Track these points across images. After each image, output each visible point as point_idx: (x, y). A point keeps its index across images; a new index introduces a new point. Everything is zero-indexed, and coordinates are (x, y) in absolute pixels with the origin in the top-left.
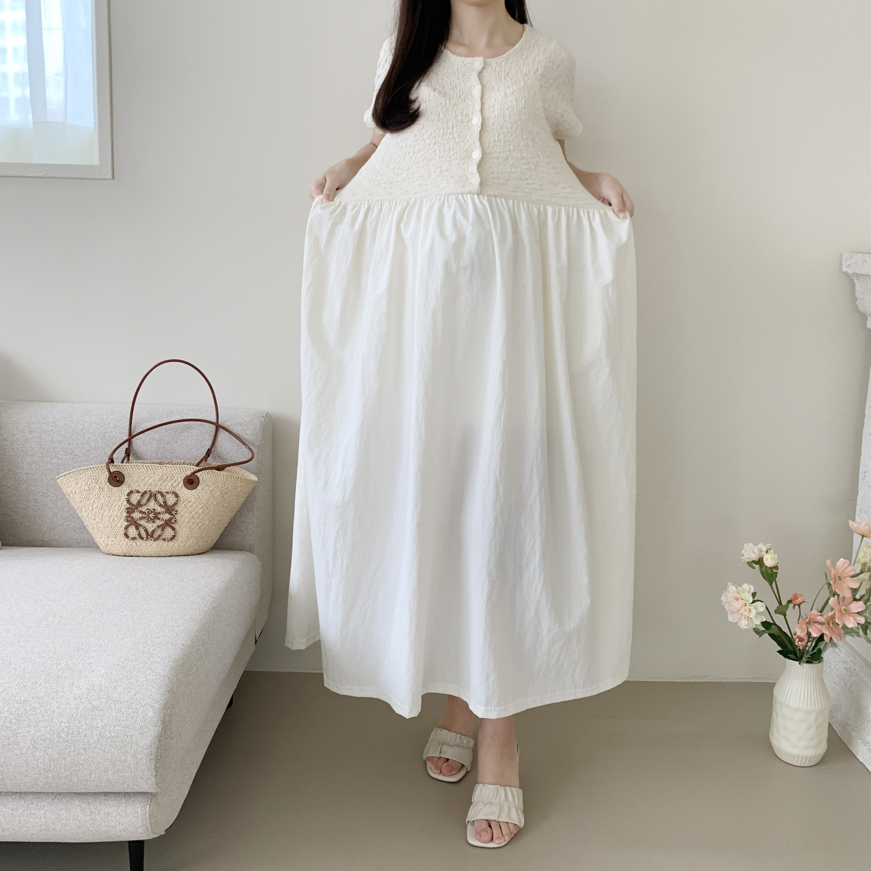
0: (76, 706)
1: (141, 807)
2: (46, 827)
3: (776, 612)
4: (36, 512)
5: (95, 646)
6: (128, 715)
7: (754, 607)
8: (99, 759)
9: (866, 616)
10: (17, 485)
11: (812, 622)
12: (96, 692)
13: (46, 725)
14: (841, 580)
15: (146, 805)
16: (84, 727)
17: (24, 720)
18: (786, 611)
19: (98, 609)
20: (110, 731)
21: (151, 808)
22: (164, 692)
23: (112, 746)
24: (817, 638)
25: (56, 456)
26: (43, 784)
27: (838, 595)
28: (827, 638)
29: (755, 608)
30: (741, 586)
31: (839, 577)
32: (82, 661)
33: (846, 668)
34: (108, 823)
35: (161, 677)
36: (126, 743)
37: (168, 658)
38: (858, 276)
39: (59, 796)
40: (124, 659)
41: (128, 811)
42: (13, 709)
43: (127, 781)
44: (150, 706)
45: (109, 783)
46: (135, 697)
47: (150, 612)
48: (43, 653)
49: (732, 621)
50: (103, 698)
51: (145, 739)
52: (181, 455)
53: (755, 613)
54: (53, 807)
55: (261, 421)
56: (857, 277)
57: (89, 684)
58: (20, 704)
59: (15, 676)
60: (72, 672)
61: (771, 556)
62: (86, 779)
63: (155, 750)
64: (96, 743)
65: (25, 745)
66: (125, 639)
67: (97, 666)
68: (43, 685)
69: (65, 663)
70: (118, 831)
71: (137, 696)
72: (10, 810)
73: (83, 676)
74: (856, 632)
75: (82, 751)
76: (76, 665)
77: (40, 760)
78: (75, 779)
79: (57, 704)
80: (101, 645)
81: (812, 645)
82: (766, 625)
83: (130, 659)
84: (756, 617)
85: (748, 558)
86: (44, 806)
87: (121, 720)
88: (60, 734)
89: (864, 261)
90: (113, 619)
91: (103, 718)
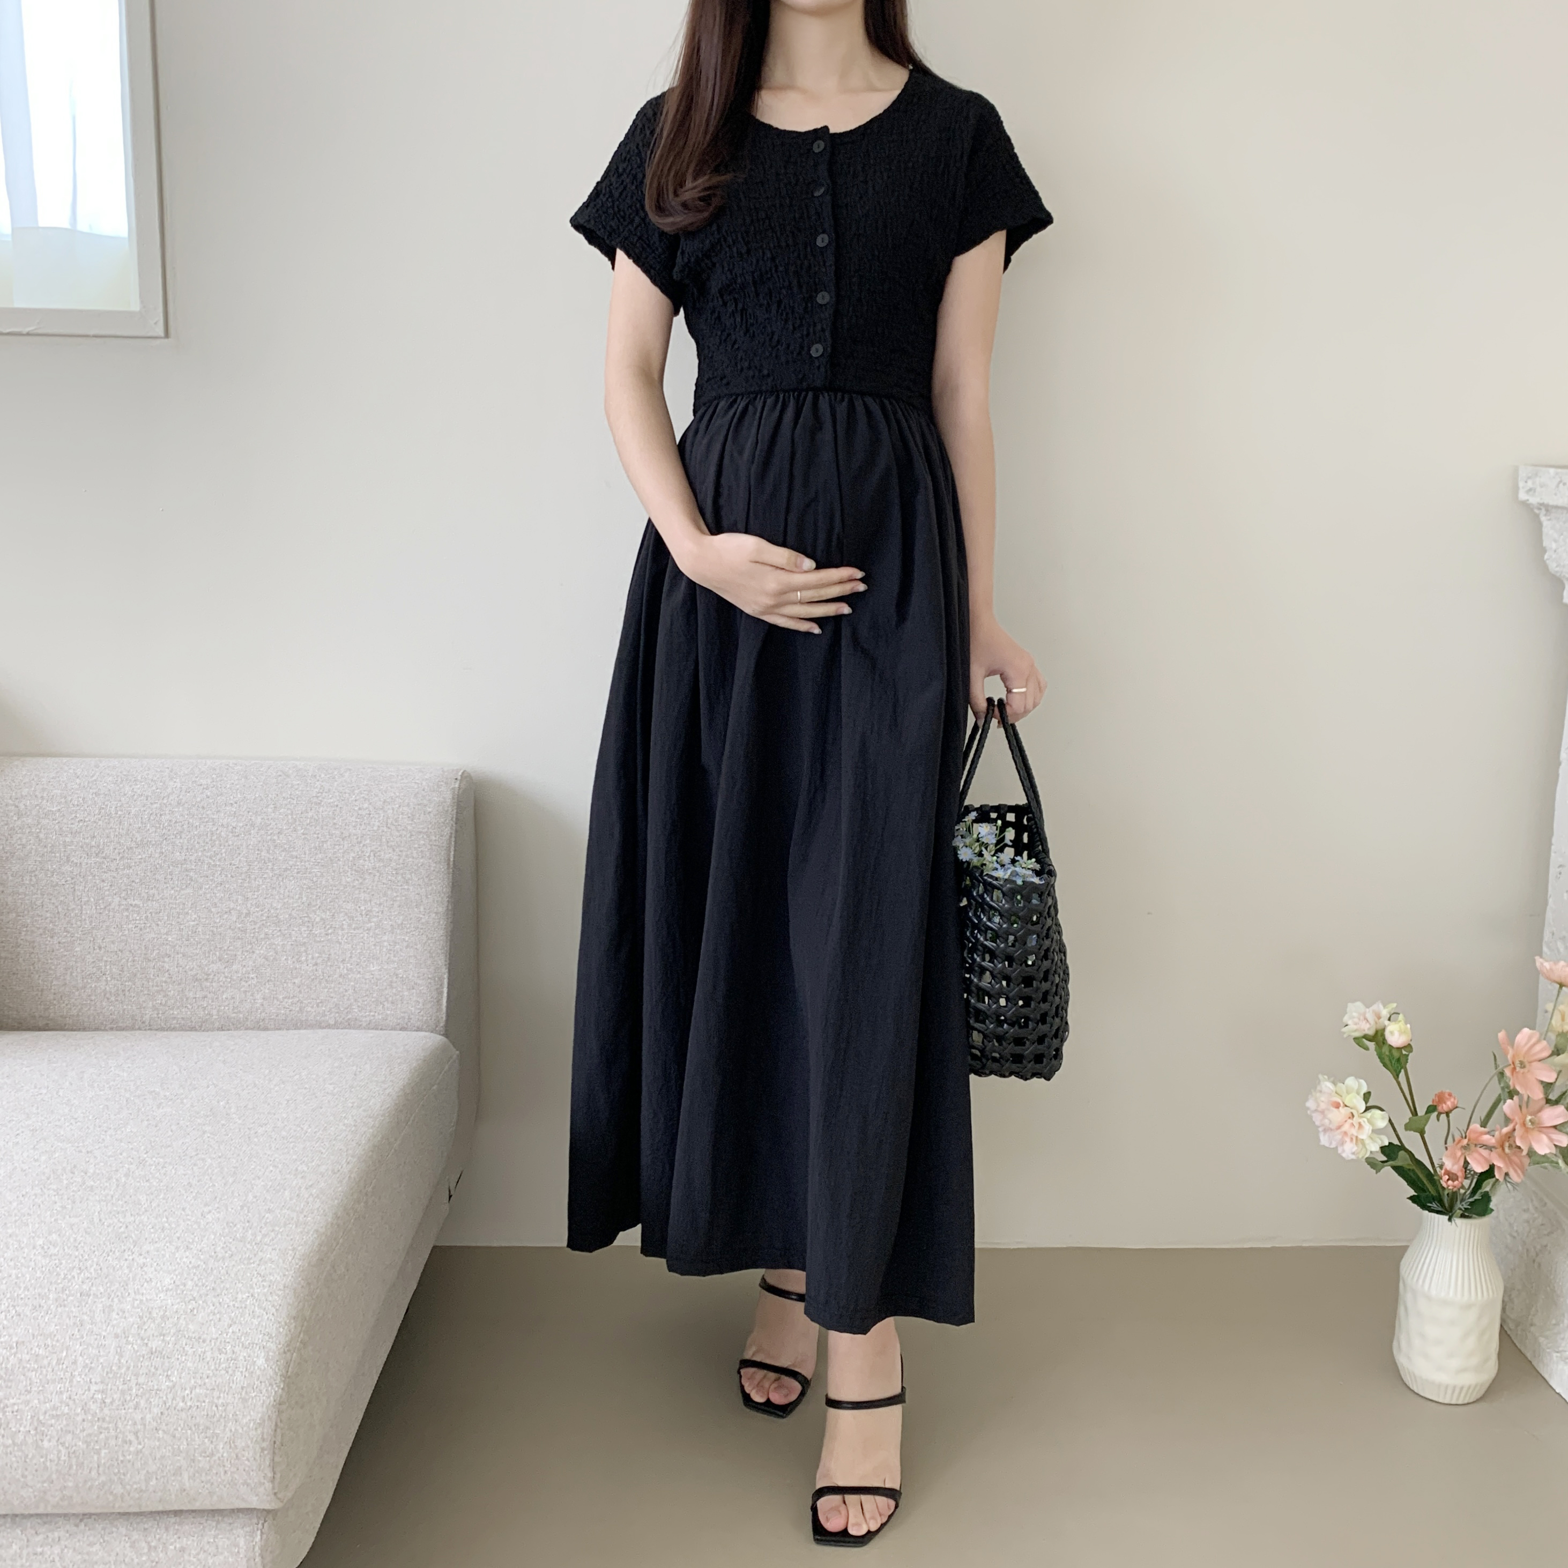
0: (119, 1350)
1: (246, 1535)
3: (1408, 1127)
4: (33, 965)
5: (152, 1230)
6: (217, 1366)
7: (1367, 1119)
8: (164, 1450)
11: (1472, 1147)
12: (157, 1322)
13: (60, 1388)
14: (1524, 1067)
15: (254, 1530)
16: (134, 1391)
17: (19, 1381)
18: (1425, 1125)
19: (156, 1156)
20: (184, 1397)
21: (265, 1536)
22: (286, 1319)
23: (188, 1425)
24: (1480, 1174)
25: (68, 861)
26: (56, 1500)
27: (1520, 1095)
28: (1499, 1174)
29: (1369, 1121)
30: (1342, 1081)
31: (1521, 1063)
32: (128, 1262)
33: (1527, 1221)
34: (182, 1565)
35: (280, 1290)
36: (215, 1419)
37: (290, 1252)
38: (1548, 508)
39: (88, 1520)
40: (208, 1256)
41: (220, 1544)
43: (217, 1489)
44: (260, 1347)
45: (184, 1494)
46: (231, 1331)
47: (255, 1160)
48: (51, 1247)
49: (1327, 1145)
50: (169, 1333)
51: (252, 1412)
52: (305, 854)
53: (1370, 1131)
54: (76, 1540)
55: (453, 789)
56: (1547, 510)
57: (142, 1306)
60: (108, 1285)
61: (1400, 1027)
62: (140, 1488)
63: (270, 1430)
64: (158, 1420)
65: (22, 1429)
66: (209, 1216)
67: (156, 1270)
68: (54, 1310)
69: (94, 1266)
71: (234, 1328)
73: (130, 1291)
74: (1552, 1162)
75: (131, 1437)
76: (115, 1270)
77: (51, 1457)
78: (119, 1490)
79: (81, 1348)
80: (163, 1229)
81: (1470, 1185)
82: (1390, 1151)
83: (220, 1255)
84: (1372, 1138)
85: (1356, 1031)
86: (59, 1538)
87: (205, 1376)
88: (88, 1406)
89: (1560, 482)
90: (185, 1175)
91: (169, 1373)
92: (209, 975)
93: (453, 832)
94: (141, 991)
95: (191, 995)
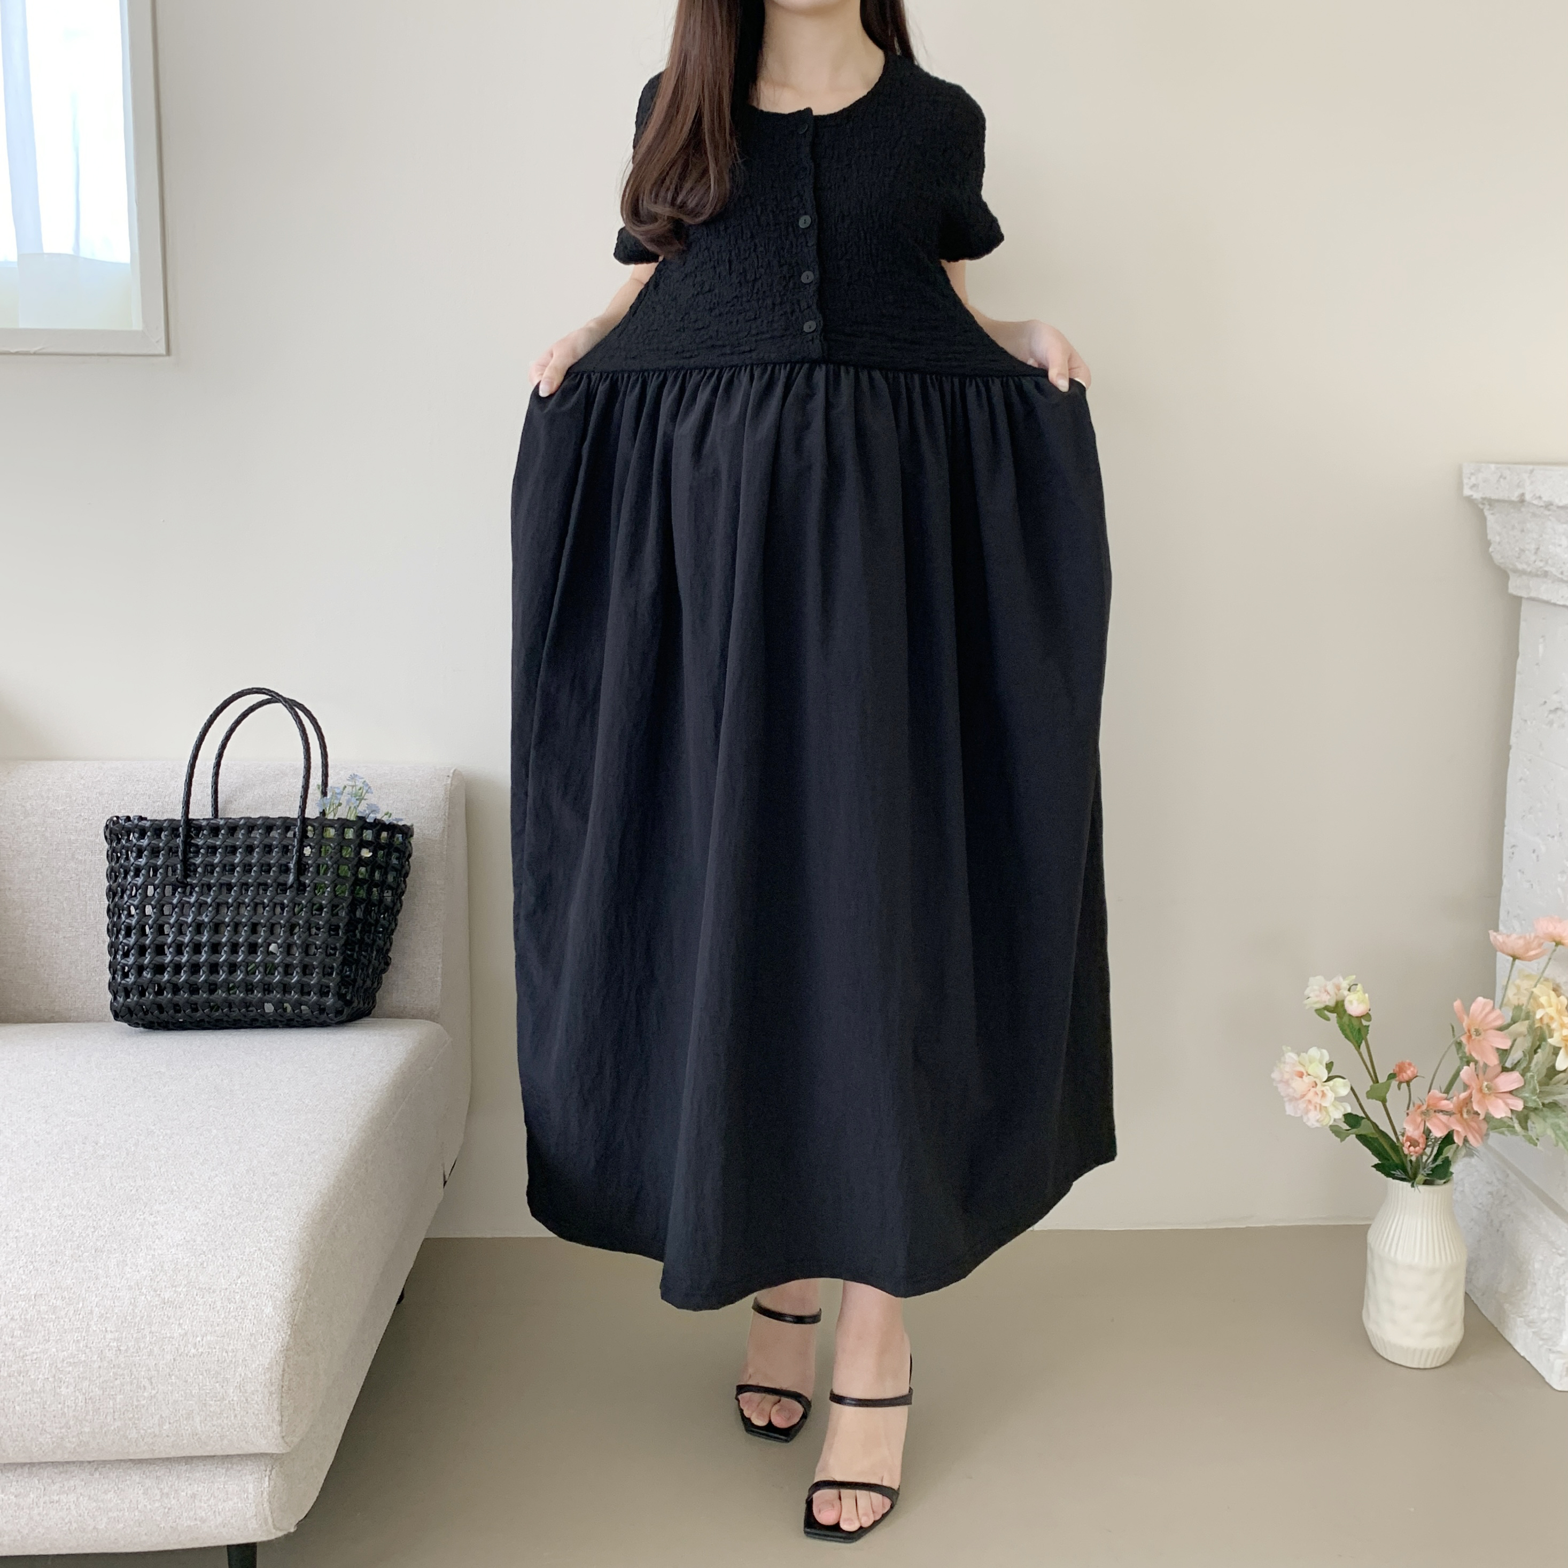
0: (133, 1301)
1: (254, 1482)
2: (80, 1524)
3: (1370, 1095)
4: (39, 959)
5: (162, 1193)
6: (227, 1314)
7: (1331, 1088)
8: (177, 1395)
9: (1525, 1097)
11: (1432, 1112)
12: (168, 1275)
13: (77, 1337)
14: (1480, 1034)
15: (262, 1477)
16: (148, 1339)
17: (38, 1331)
18: (1387, 1093)
19: (164, 1127)
20: (195, 1344)
21: (272, 1483)
22: (292, 1271)
23: (199, 1371)
24: (1441, 1140)
26: (73, 1446)
27: (1476, 1062)
28: (1459, 1139)
29: (1332, 1090)
30: (1305, 1052)
31: (1477, 1031)
32: (139, 1221)
33: (1491, 1193)
34: (194, 1512)
35: (286, 1244)
36: (226, 1365)
37: (295, 1211)
38: (1491, 502)
39: (102, 1467)
40: (216, 1215)
41: (230, 1490)
42: (15, 1312)
43: (228, 1433)
44: (267, 1297)
45: (196, 1438)
46: (239, 1282)
47: (258, 1130)
48: (65, 1209)
49: (1293, 1114)
50: (180, 1285)
51: (261, 1357)
53: (1333, 1100)
54: (91, 1488)
55: (446, 785)
56: (1490, 505)
57: (154, 1260)
58: (29, 1301)
59: (16, 1251)
60: (121, 1242)
61: (1358, 996)
62: (154, 1432)
63: (278, 1375)
64: (171, 1366)
65: (40, 1376)
66: (216, 1179)
67: (166, 1228)
68: (70, 1265)
69: (108, 1225)
70: (213, 1527)
71: (244, 1279)
72: (13, 1497)
73: (142, 1247)
74: (1509, 1126)
75: (145, 1382)
76: (128, 1229)
77: (68, 1403)
78: (133, 1434)
79: (97, 1300)
80: (172, 1192)
81: (1432, 1151)
82: (1352, 1120)
83: (228, 1214)
84: (1334, 1106)
85: (1316, 1003)
86: (75, 1486)
87: (215, 1324)
88: (104, 1354)
89: (1501, 477)
90: (192, 1144)
91: (181, 1321)
93: (446, 825)
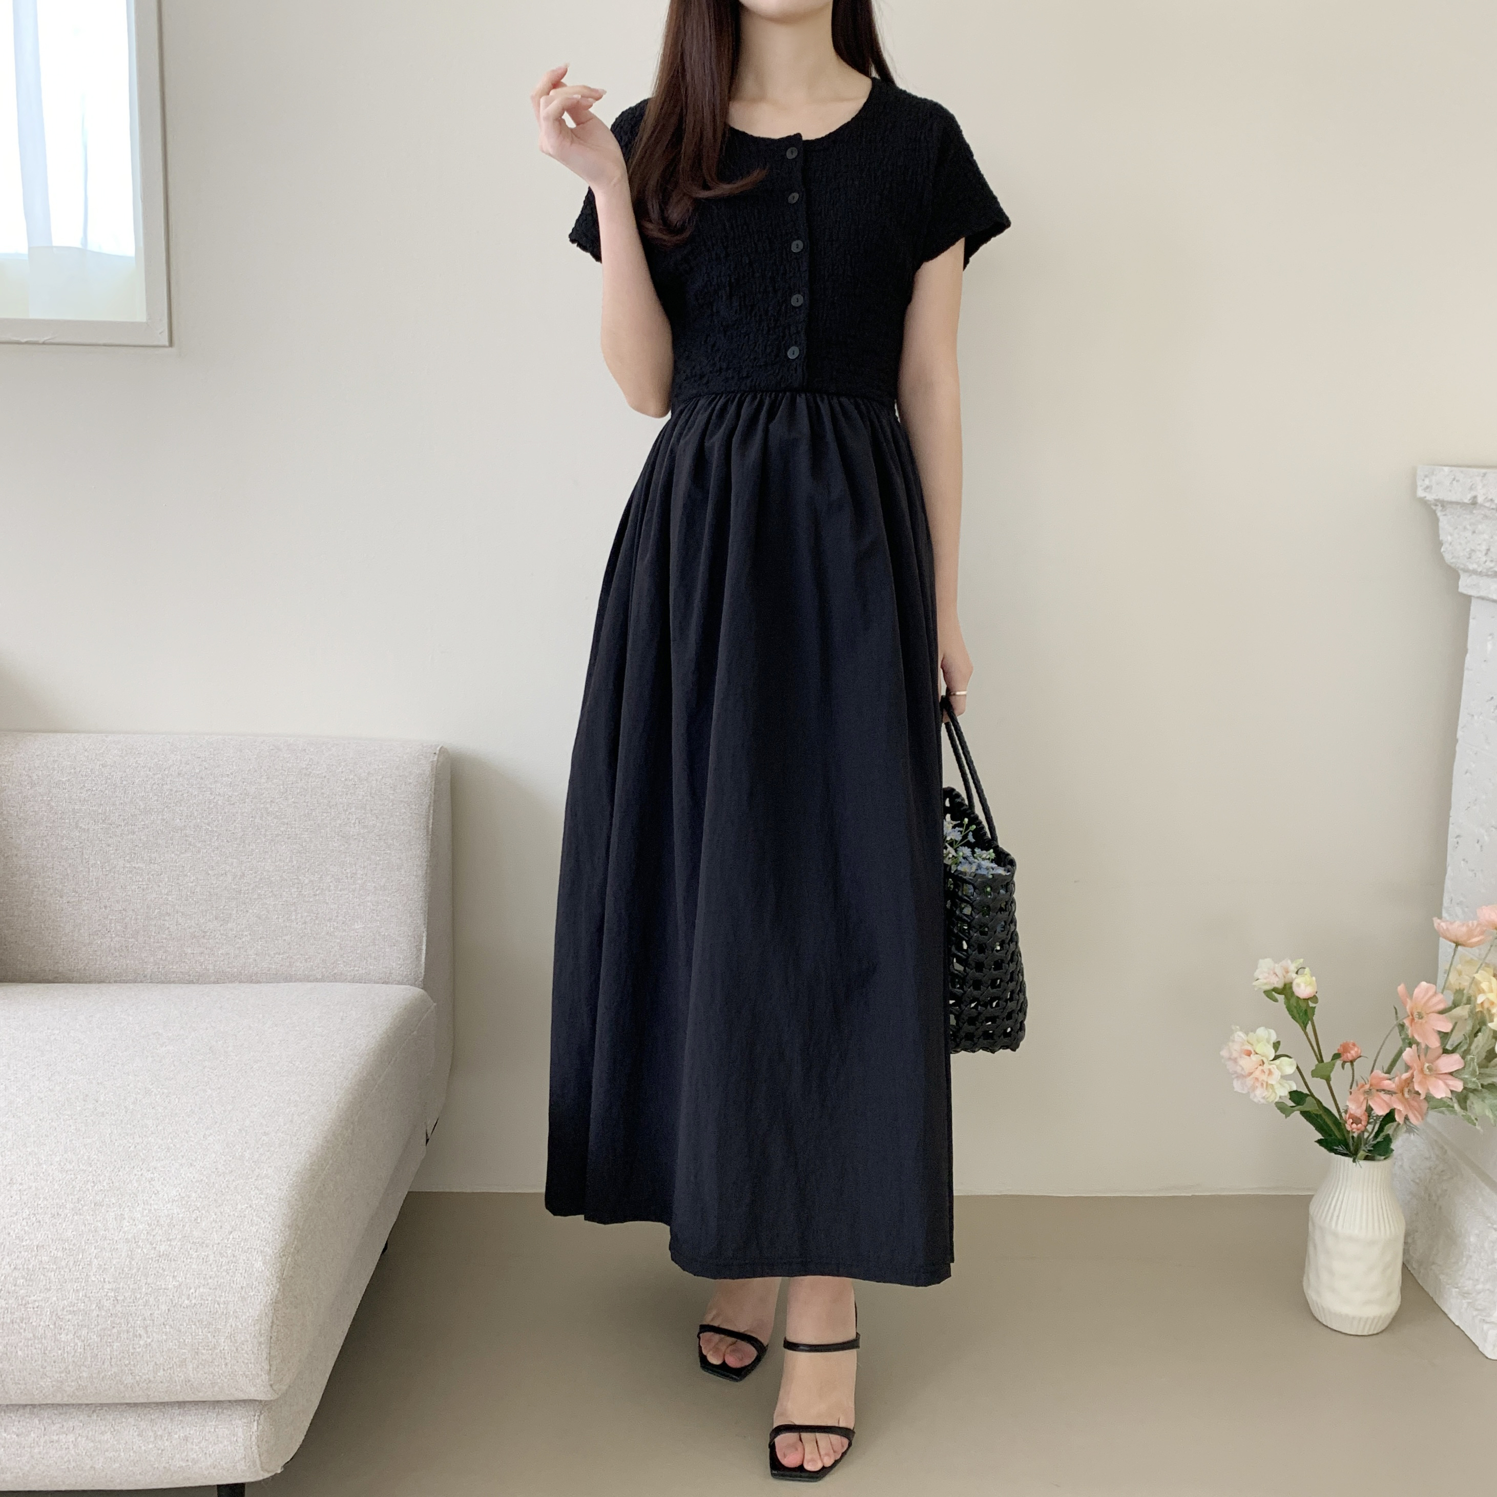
0: (130, 1253)
1: (243, 1426)
2: (78, 1463)
3: (1314, 1074)
4: (44, 922)
5: (159, 1150)
6: (219, 1267)
7: (1276, 1066)
8: (171, 1344)
9: (1465, 1078)
10: (9, 877)
11: (1374, 1091)
12: (164, 1229)
13: (77, 1287)
14: (1422, 1018)
15: (251, 1421)
16: (144, 1290)
17: (39, 1280)
18: (1331, 1072)
19: (161, 1087)
20: (189, 1295)
21: (261, 1427)
22: (281, 1227)
23: (192, 1321)
24: (1382, 1117)
25: (77, 827)
26: (72, 1390)
27: (1418, 1044)
28: (1400, 1118)
29: (1278, 1068)
30: (1254, 1031)
31: (1419, 1014)
32: (137, 1177)
33: (1429, 1168)
34: (186, 1453)
35: (276, 1202)
36: (217, 1316)
37: (285, 1169)
38: (1444, 504)
39: (100, 1410)
40: (210, 1172)
41: (220, 1433)
42: (18, 1262)
43: (219, 1381)
44: (257, 1252)
45: (188, 1385)
46: (231, 1237)
47: (251, 1091)
48: (67, 1164)
49: (1240, 1090)
50: (175, 1239)
51: (250, 1309)
52: (295, 821)
53: (1279, 1077)
54: (89, 1429)
55: (432, 762)
56: (1443, 506)
57: (151, 1215)
58: (31, 1251)
59: (20, 1203)
60: (120, 1197)
61: (1307, 980)
62: (149, 1378)
63: (267, 1326)
64: (166, 1317)
65: (42, 1323)
66: (210, 1138)
67: (163, 1184)
68: (71, 1217)
69: (107, 1180)
70: (204, 1468)
71: (235, 1235)
72: (15, 1436)
73: (139, 1202)
74: (1449, 1106)
75: (141, 1331)
76: (126, 1184)
77: (68, 1349)
78: (129, 1380)
79: (95, 1251)
80: (169, 1150)
81: (1373, 1128)
82: (1297, 1097)
83: (221, 1171)
84: (1281, 1084)
85: (1266, 984)
86: (74, 1427)
87: (208, 1277)
88: (102, 1303)
89: (1454, 479)
90: (187, 1103)
91: (176, 1274)
92: (205, 932)
93: (432, 802)
94: (144, 947)
95: (189, 951)
